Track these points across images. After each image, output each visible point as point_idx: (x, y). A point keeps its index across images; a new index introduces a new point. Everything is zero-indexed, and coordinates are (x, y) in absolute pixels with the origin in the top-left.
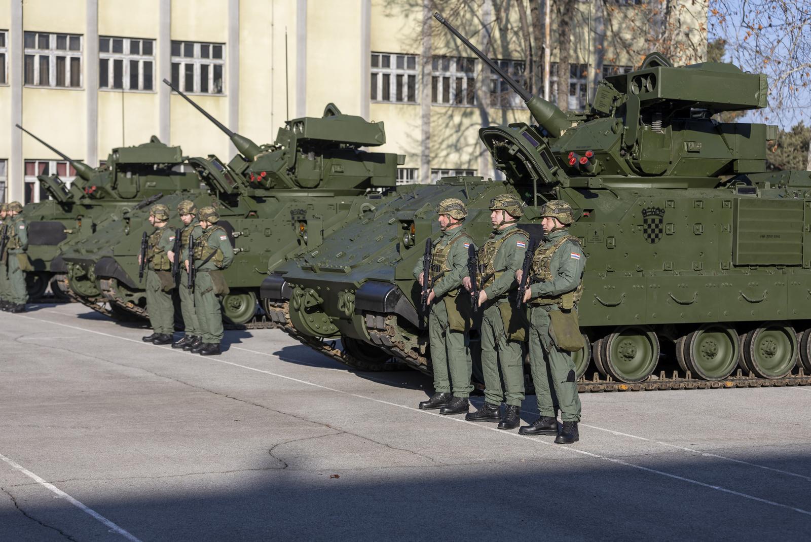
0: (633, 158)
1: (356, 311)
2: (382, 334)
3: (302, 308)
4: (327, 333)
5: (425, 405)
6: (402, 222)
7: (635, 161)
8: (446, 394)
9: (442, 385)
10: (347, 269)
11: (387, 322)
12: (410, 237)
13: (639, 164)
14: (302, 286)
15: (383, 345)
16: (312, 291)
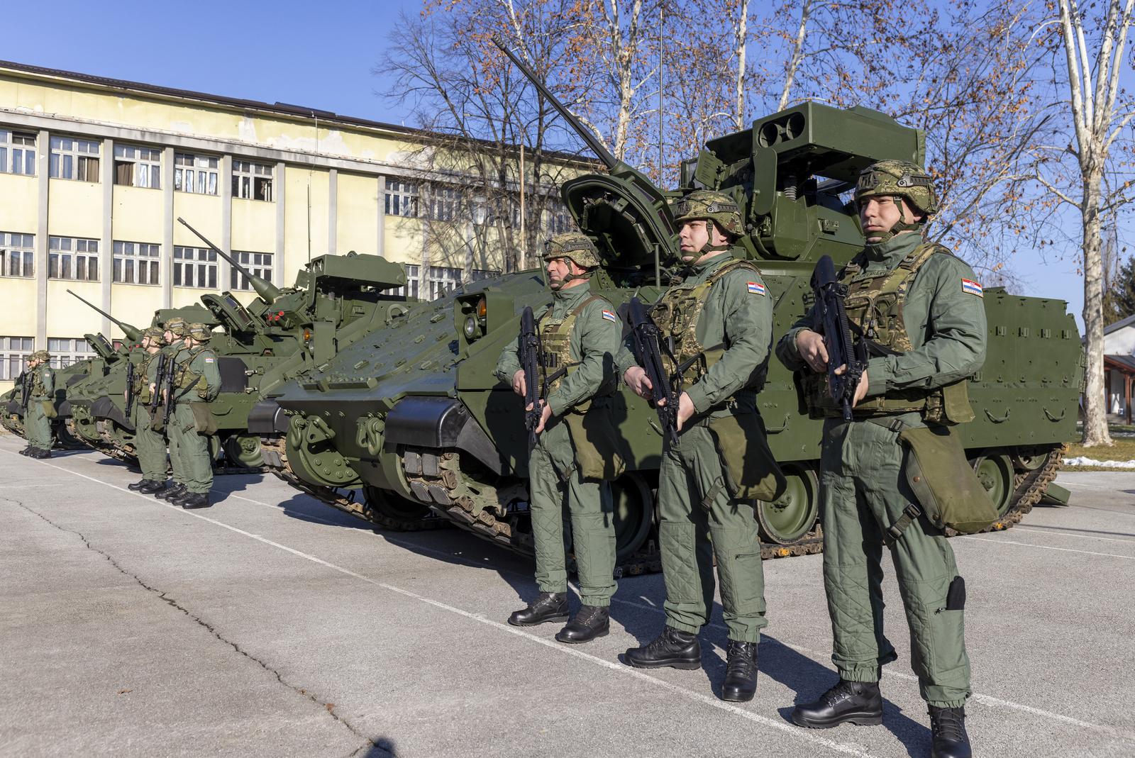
0: (762, 235)
1: (386, 446)
2: (433, 484)
3: (304, 446)
4: (342, 481)
5: (520, 617)
6: (462, 301)
7: (765, 239)
8: (558, 596)
9: (552, 579)
10: (371, 382)
11: (444, 465)
12: (477, 323)
13: (772, 242)
14: (303, 413)
15: (434, 503)
16: (318, 420)
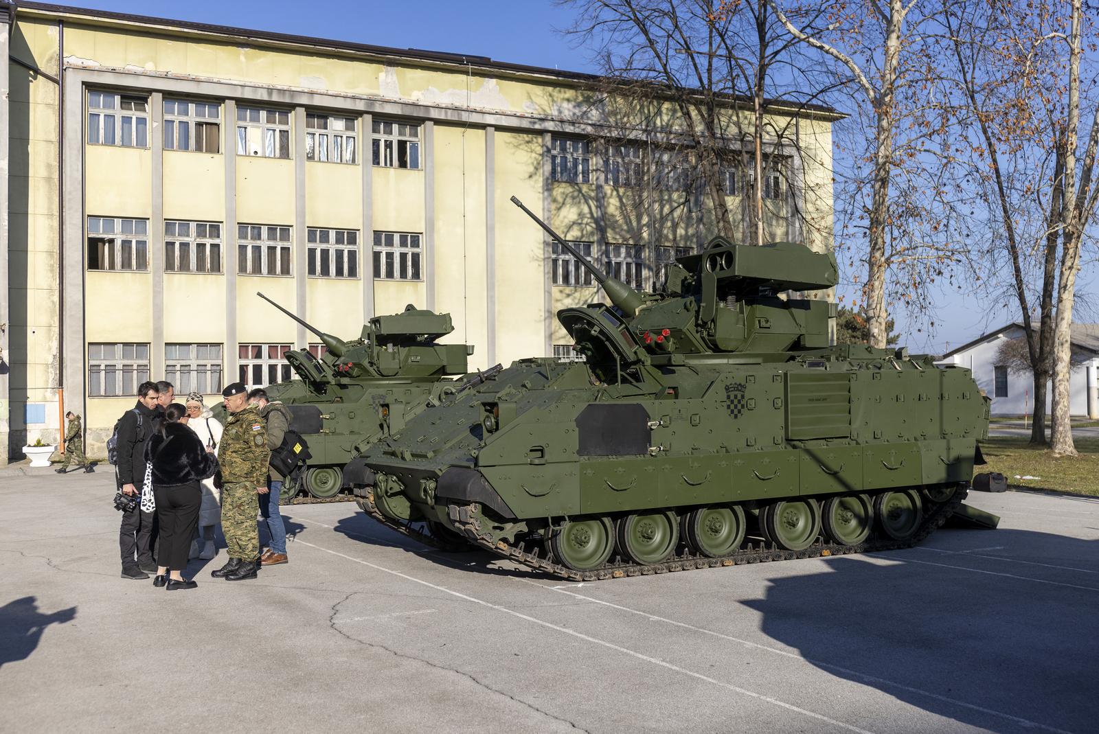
0: (709, 335)
1: (438, 499)
6: (484, 404)
7: (711, 338)
10: (429, 454)
12: (493, 419)
13: (715, 341)
14: (385, 472)
16: (395, 477)
